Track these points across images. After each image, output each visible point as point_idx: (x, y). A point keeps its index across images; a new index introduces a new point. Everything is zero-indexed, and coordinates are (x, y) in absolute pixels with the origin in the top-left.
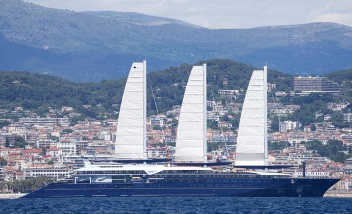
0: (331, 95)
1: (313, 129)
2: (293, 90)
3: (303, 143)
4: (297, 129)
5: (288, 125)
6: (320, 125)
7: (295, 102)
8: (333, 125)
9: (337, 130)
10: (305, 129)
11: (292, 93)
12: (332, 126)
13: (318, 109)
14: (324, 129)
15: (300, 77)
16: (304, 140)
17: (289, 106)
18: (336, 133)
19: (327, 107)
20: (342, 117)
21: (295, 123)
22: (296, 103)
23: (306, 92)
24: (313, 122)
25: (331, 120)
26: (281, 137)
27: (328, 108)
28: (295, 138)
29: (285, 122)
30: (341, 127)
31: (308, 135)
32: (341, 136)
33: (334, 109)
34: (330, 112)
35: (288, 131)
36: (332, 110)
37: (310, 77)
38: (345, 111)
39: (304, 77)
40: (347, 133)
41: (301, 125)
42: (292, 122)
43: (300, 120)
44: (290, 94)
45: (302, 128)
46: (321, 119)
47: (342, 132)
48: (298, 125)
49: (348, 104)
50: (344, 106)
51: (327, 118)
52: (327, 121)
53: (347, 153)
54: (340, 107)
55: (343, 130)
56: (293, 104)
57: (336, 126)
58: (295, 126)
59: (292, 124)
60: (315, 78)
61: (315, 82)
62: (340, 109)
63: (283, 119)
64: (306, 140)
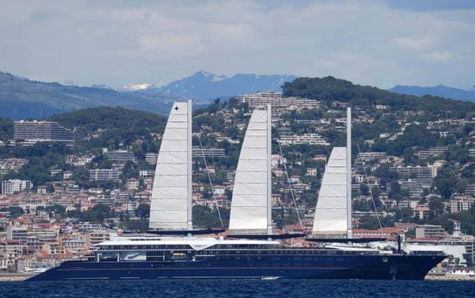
0: (63, 144)
1: (51, 190)
2: (12, 138)
3: (40, 208)
4: (27, 189)
5: (15, 185)
6: (59, 185)
7: (16, 154)
8: (76, 184)
9: (82, 191)
10: (39, 190)
11: (13, 143)
12: (75, 186)
13: (52, 164)
14: (65, 190)
15: (22, 121)
16: (41, 205)
17: (10, 160)
18: (81, 195)
19: (65, 160)
20: (88, 174)
21: (24, 183)
22: (18, 156)
23: (32, 141)
24: (49, 181)
25: (72, 178)
26: (8, 201)
27: (67, 162)
28: (28, 202)
29: (10, 180)
30: (87, 187)
31: (44, 198)
32: (89, 199)
33: (76, 164)
34: (72, 168)
35: (16, 193)
36: (73, 165)
37: (35, 121)
38: (90, 166)
39: (27, 122)
40: (95, 195)
41: (32, 185)
42: (20, 181)
43: (32, 178)
44: (9, 143)
45: (34, 189)
46: (58, 177)
47: (90, 194)
48: (28, 185)
49: (93, 156)
50: (88, 160)
51: (67, 175)
52: (67, 180)
53: (118, 222)
54: (83, 161)
55: (90, 191)
56: (14, 157)
57: (80, 186)
58: (24, 186)
59: (20, 184)
60: (42, 122)
61: (42, 127)
62: (83, 164)
63: (7, 177)
64: (44, 204)
